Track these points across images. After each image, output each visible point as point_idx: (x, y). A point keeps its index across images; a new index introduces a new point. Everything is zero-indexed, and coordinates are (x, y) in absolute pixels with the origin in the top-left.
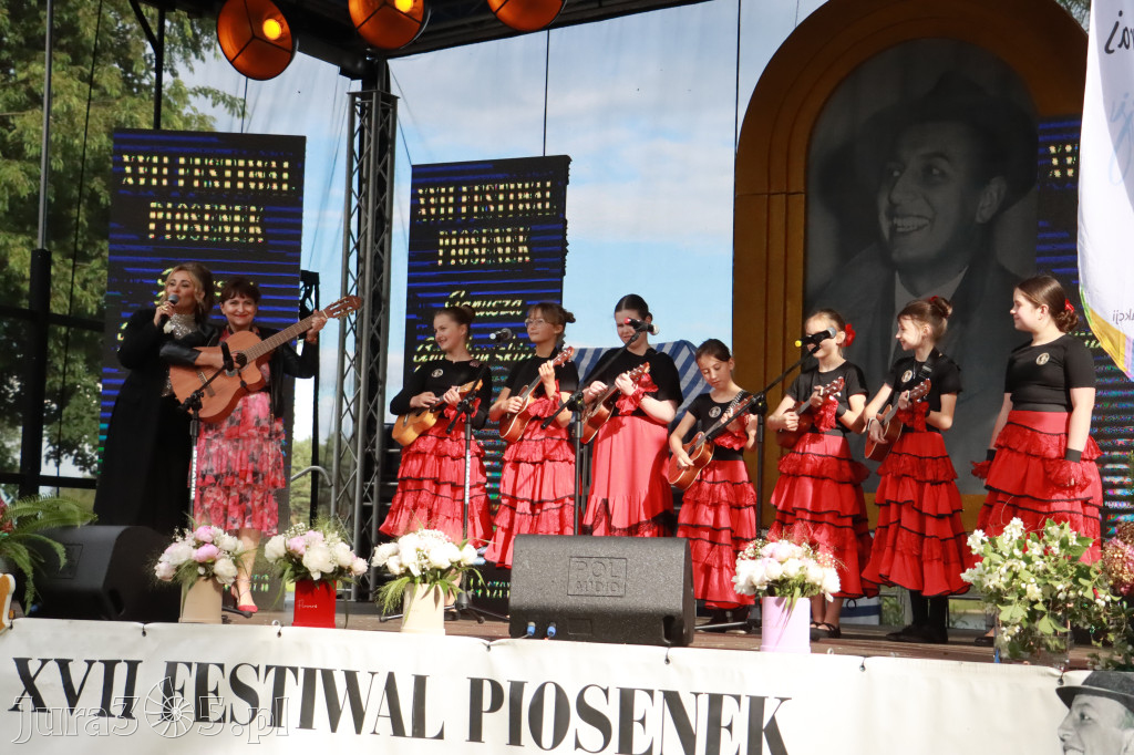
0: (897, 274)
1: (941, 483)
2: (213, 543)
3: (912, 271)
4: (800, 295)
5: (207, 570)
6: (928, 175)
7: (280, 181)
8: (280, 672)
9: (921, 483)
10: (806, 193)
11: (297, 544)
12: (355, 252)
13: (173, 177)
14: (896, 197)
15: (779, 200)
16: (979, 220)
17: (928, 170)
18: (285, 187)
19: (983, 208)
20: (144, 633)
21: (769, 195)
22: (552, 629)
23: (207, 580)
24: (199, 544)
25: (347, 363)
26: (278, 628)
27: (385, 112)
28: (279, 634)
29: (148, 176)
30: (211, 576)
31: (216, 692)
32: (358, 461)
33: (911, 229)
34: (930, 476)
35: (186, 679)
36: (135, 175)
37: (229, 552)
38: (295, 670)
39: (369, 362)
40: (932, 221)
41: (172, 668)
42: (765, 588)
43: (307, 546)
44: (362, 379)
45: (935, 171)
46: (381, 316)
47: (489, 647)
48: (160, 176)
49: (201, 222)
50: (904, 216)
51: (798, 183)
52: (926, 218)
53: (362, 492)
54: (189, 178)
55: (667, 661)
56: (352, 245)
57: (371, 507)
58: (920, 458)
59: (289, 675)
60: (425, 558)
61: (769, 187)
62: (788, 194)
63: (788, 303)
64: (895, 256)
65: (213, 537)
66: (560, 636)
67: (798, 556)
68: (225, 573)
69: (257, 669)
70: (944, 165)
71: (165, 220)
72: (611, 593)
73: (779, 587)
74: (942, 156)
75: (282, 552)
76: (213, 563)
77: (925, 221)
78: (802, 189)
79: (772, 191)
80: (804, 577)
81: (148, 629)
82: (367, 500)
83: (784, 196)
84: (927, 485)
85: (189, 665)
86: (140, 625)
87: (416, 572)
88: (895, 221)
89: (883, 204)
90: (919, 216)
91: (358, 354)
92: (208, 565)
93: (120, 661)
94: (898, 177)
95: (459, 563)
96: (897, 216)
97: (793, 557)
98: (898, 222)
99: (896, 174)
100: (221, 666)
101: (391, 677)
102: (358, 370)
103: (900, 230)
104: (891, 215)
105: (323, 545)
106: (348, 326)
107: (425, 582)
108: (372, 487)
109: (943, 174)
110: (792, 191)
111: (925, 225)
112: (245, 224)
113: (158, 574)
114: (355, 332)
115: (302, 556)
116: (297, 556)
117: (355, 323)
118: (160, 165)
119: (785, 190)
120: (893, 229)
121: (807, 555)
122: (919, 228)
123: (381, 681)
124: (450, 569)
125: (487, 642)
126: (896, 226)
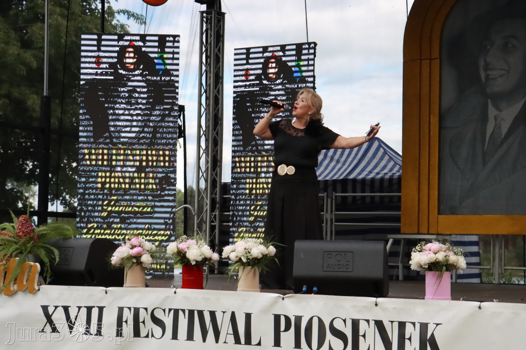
0: (489, 100)
2: (140, 246)
3: (498, 99)
4: (437, 112)
5: (137, 260)
6: (505, 47)
8: (176, 312)
10: (440, 59)
11: (183, 246)
12: (205, 94)
14: (489, 60)
15: (426, 63)
17: (506, 44)
20: (106, 293)
21: (421, 60)
22: (315, 289)
23: (137, 265)
24: (133, 247)
25: (202, 152)
26: (175, 289)
27: (219, 21)
28: (175, 292)
30: (139, 263)
31: (144, 322)
32: (208, 202)
33: (496, 76)
35: (128, 315)
37: (148, 251)
38: (183, 311)
39: (213, 151)
40: (508, 72)
41: (121, 310)
42: (427, 267)
43: (188, 248)
44: (209, 160)
45: (510, 45)
46: (218, 127)
47: (283, 299)
50: (493, 70)
51: (436, 53)
52: (505, 70)
53: (211, 218)
55: (376, 305)
56: (203, 91)
57: (215, 226)
59: (181, 313)
60: (249, 253)
61: (421, 56)
62: (431, 59)
63: (431, 116)
64: (488, 90)
65: (140, 243)
66: (320, 292)
67: (443, 250)
68: (147, 261)
69: (164, 310)
70: (514, 42)
72: (346, 270)
73: (434, 266)
74: (513, 37)
75: (175, 250)
76: (140, 257)
77: (505, 72)
78: (438, 57)
79: (423, 58)
80: (447, 261)
81: (109, 290)
82: (213, 222)
83: (429, 60)
85: (130, 308)
86: (104, 288)
87: (244, 260)
88: (488, 73)
89: (482, 63)
90: (501, 69)
91: (207, 147)
92: (138, 257)
93: (94, 307)
95: (266, 255)
96: (489, 70)
97: (442, 251)
98: (490, 73)
99: (489, 47)
100: (146, 309)
101: (233, 314)
102: (207, 155)
103: (491, 77)
104: (486, 69)
105: (196, 247)
106: (202, 133)
107: (249, 265)
108: (215, 215)
109: (514, 46)
110: (433, 58)
111: (504, 74)
113: (113, 262)
114: (205, 136)
115: (186, 252)
116: (183, 252)
117: (205, 131)
119: (429, 57)
120: (487, 76)
121: (448, 249)
122: (501, 76)
123: (228, 316)
124: (262, 258)
125: (282, 296)
126: (489, 75)
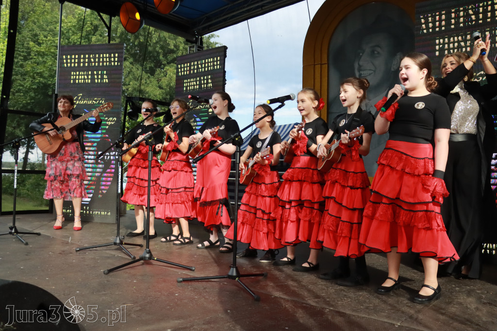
1: (358, 188)
6: (373, 54)
7: (114, 61)
9: (344, 187)
10: (328, 64)
13: (79, 63)
14: (361, 63)
15: (318, 67)
16: (392, 70)
17: (373, 52)
18: (116, 63)
19: (394, 65)
21: (314, 65)
29: (71, 63)
33: (366, 75)
34: (350, 184)
36: (67, 63)
40: (375, 71)
45: (376, 52)
48: (75, 63)
49: (88, 79)
50: (364, 70)
51: (325, 60)
52: (372, 70)
54: (84, 63)
58: (347, 172)
61: (314, 62)
62: (321, 64)
70: (379, 49)
71: (76, 79)
74: (378, 46)
77: (372, 72)
78: (326, 62)
79: (316, 63)
83: (320, 65)
84: (348, 188)
88: (361, 72)
89: (356, 66)
90: (370, 70)
94: (361, 56)
96: (362, 70)
99: (361, 54)
103: (363, 75)
104: (359, 70)
109: (378, 53)
110: (323, 63)
112: (102, 78)
118: (75, 59)
120: (360, 75)
122: (370, 74)
126: (361, 74)
